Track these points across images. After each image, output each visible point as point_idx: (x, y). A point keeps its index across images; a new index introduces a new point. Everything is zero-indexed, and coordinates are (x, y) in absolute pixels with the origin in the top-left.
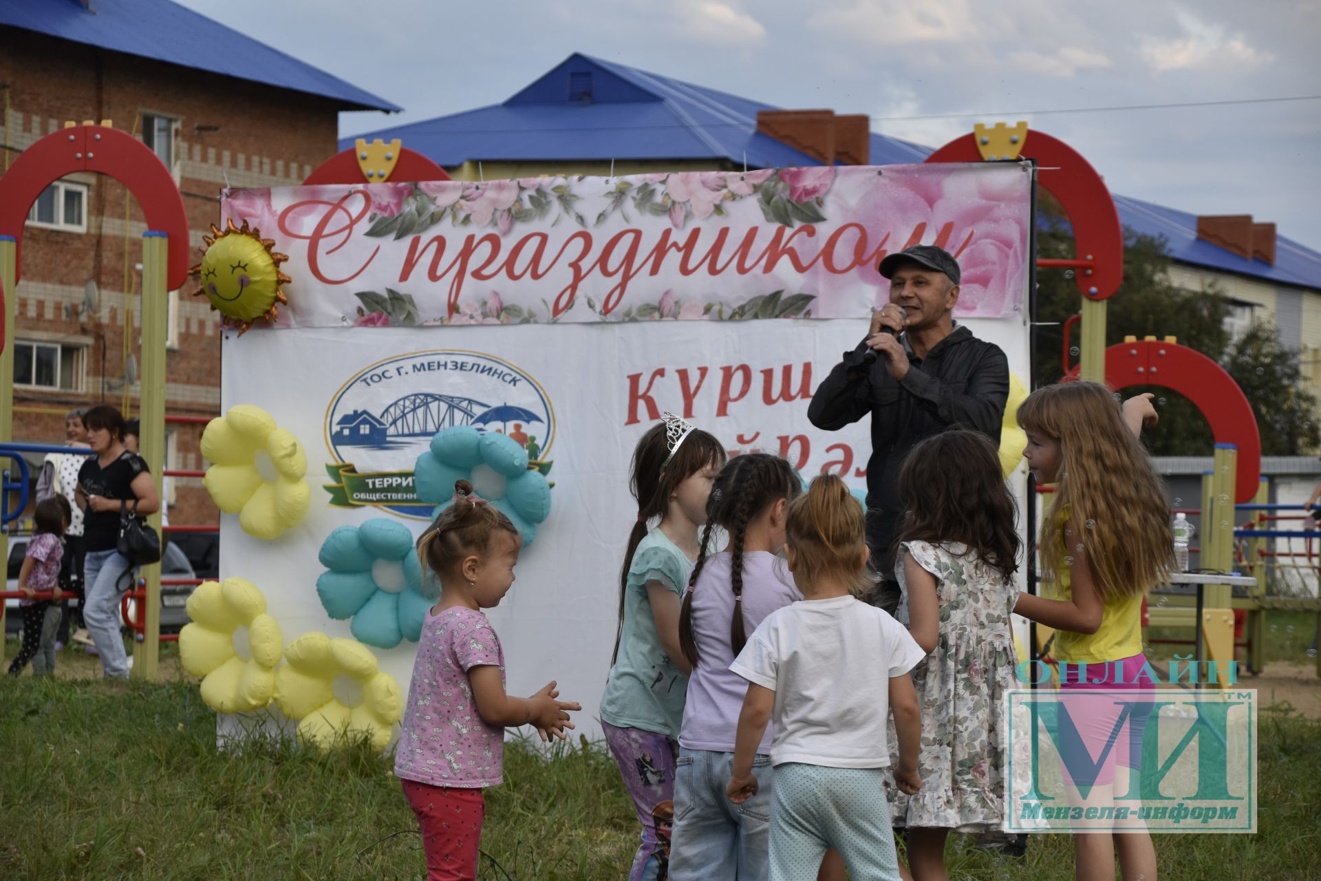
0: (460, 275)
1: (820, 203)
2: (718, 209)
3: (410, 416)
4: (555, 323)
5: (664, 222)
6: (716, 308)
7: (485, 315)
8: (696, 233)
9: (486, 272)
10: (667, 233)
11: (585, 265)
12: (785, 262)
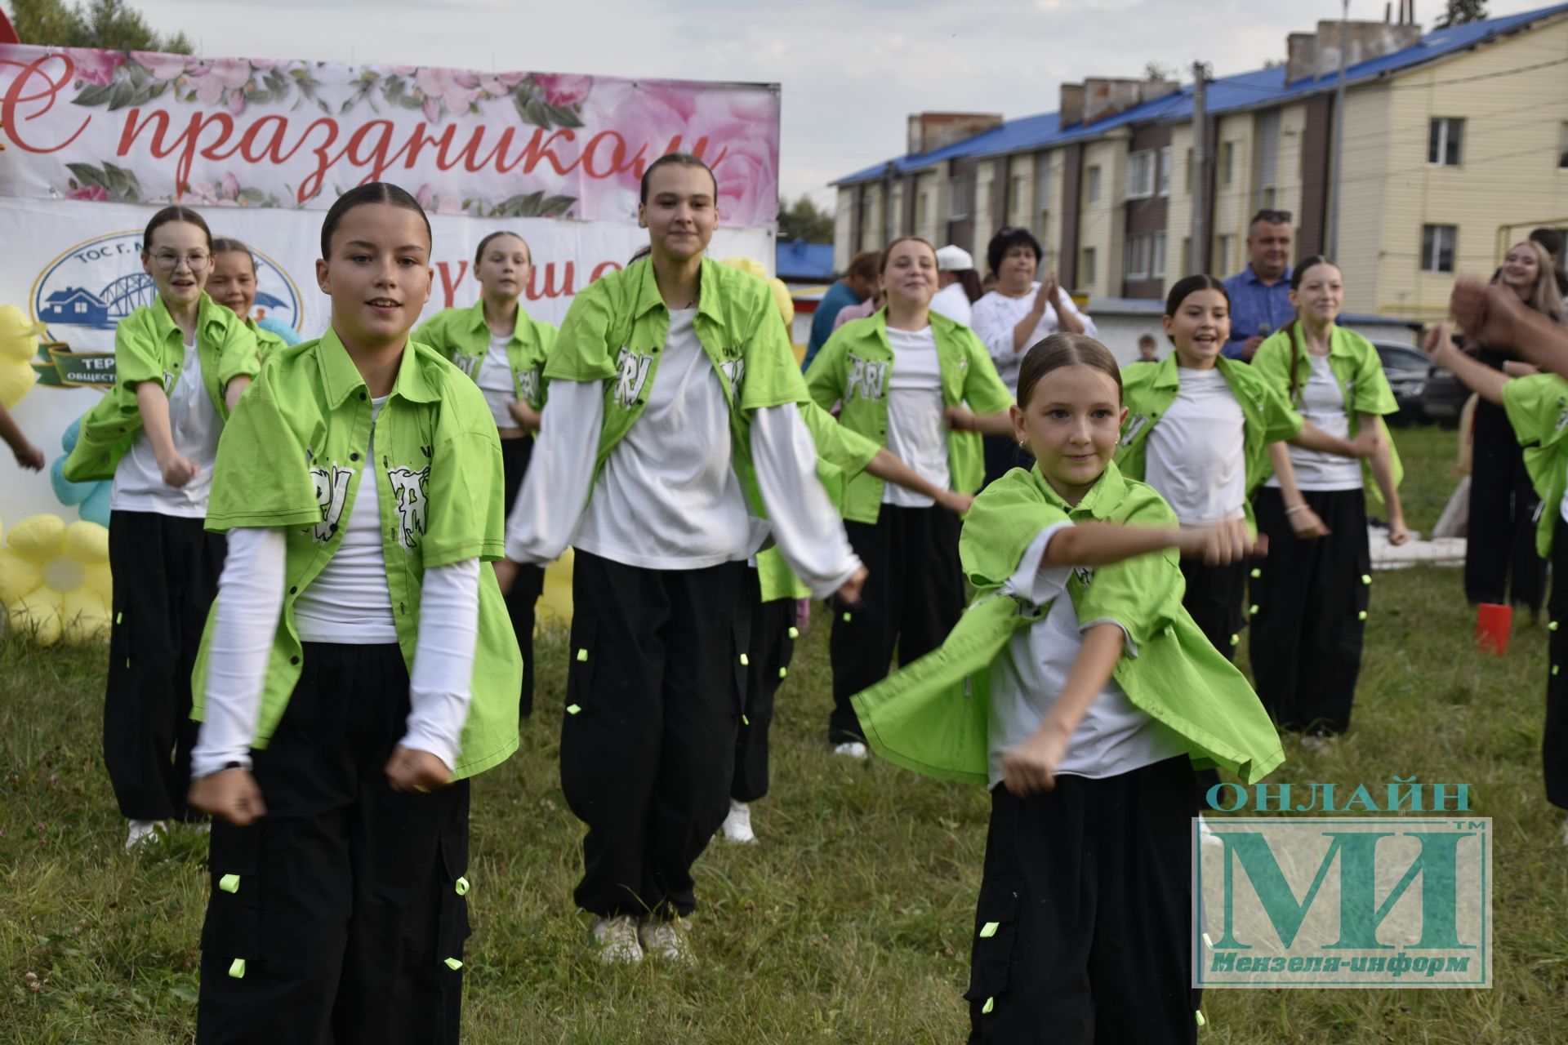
0: (189, 152)
1: (578, 109)
2: (473, 107)
3: (135, 297)
4: (301, 208)
5: (418, 116)
6: (475, 204)
7: (220, 196)
8: (451, 130)
9: (219, 152)
10: (421, 128)
11: (332, 152)
12: (544, 164)
